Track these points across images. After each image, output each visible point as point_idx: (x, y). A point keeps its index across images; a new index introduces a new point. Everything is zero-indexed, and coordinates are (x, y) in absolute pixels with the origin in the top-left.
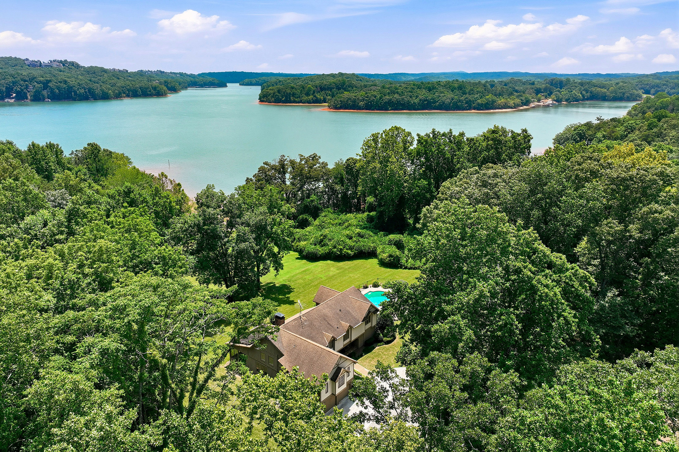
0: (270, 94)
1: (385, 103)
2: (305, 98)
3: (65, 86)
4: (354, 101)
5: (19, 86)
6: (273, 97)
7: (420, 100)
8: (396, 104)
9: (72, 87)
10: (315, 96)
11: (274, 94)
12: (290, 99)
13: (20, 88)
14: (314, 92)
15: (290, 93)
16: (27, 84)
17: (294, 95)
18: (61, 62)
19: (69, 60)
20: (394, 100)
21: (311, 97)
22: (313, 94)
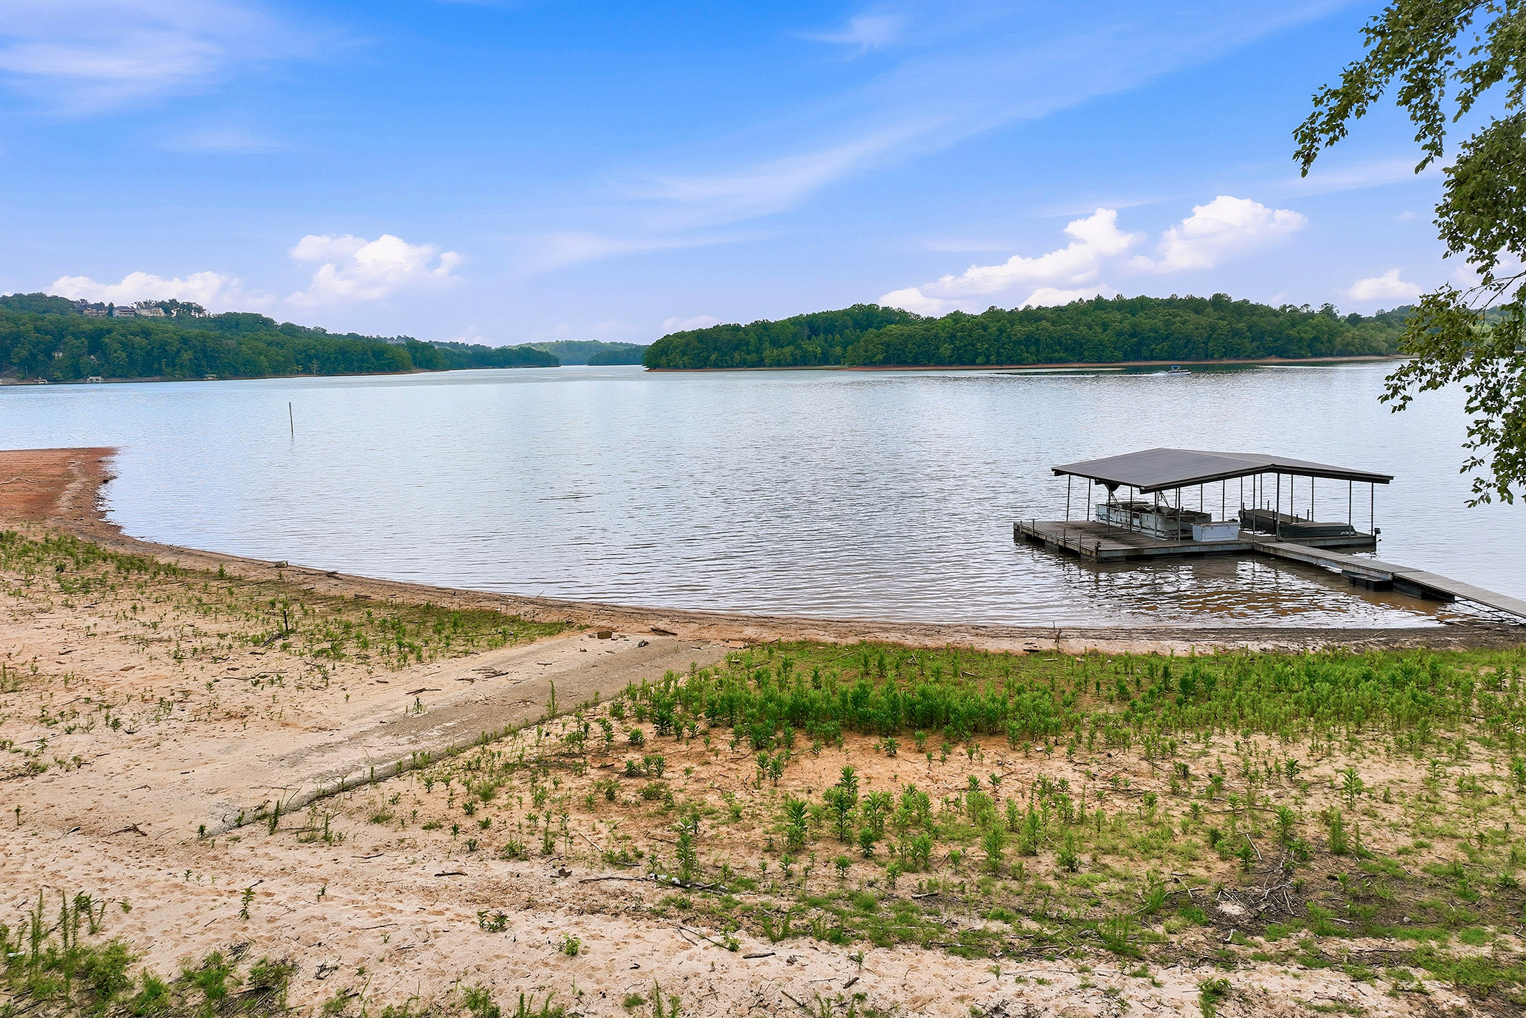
0: (675, 348)
2: (773, 353)
3: (144, 342)
6: (684, 353)
7: (1119, 334)
10: (799, 347)
12: (732, 357)
14: (795, 339)
21: (788, 349)
22: (792, 343)
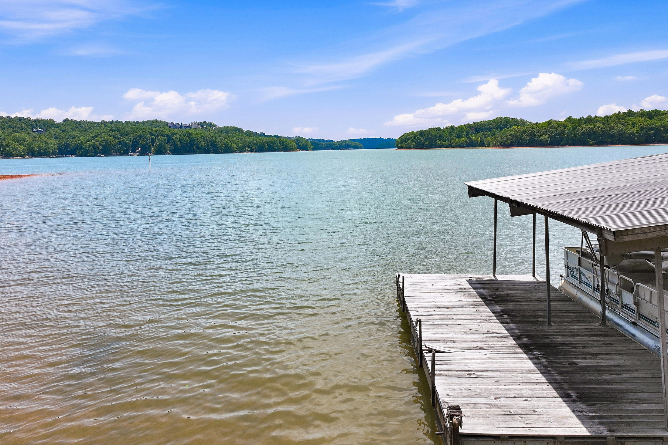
0: (409, 139)
1: (584, 134)
2: (456, 141)
3: (188, 138)
4: (532, 134)
5: (145, 140)
6: (413, 141)
7: (642, 129)
8: (600, 135)
9: (194, 140)
10: (469, 138)
11: (415, 137)
12: (436, 143)
13: (146, 142)
14: (467, 133)
15: (435, 135)
16: (153, 138)
17: (440, 137)
18: (200, 124)
19: (207, 122)
20: (598, 130)
21: (464, 139)
22: (466, 136)
